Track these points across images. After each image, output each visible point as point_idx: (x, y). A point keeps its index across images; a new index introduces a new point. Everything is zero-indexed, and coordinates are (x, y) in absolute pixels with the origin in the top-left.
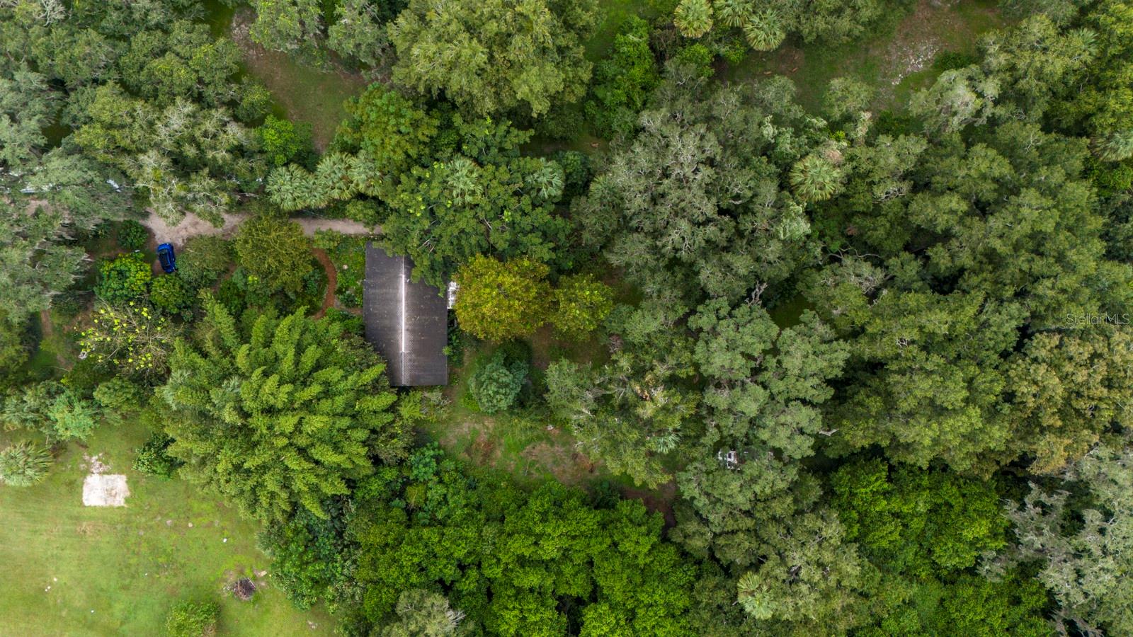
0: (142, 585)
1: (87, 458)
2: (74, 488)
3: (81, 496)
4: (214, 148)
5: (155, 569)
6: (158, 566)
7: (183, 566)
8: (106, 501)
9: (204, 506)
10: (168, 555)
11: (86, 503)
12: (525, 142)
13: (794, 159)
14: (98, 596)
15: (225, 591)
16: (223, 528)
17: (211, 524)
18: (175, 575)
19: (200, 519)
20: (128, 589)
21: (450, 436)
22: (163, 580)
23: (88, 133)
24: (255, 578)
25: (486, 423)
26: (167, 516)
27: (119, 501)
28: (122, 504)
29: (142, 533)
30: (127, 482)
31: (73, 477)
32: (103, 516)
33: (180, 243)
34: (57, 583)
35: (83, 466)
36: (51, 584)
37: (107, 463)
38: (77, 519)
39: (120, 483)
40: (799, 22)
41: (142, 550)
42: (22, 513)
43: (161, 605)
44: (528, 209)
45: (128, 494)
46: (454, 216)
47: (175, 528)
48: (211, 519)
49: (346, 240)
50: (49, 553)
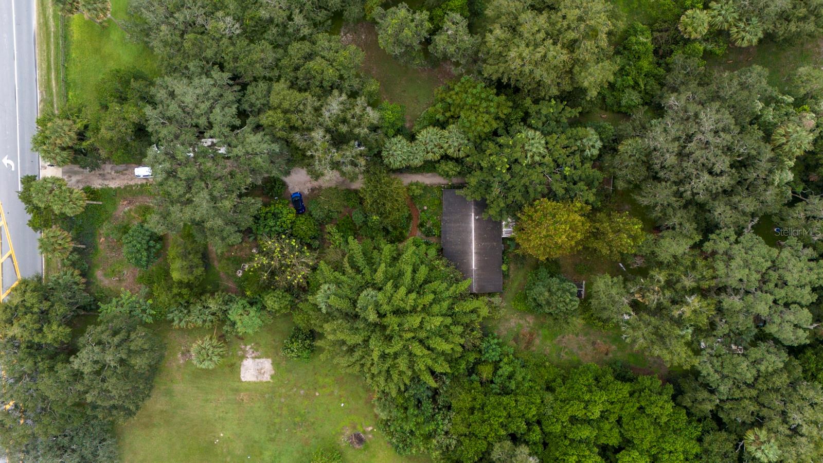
0: (284, 437)
1: (243, 347)
2: (234, 368)
3: (239, 373)
4: (359, 125)
5: (292, 426)
6: (295, 424)
7: (313, 423)
8: (257, 377)
9: (327, 380)
10: (302, 416)
11: (243, 379)
12: (575, 116)
13: (775, 125)
14: (253, 446)
15: (343, 441)
16: (341, 396)
17: (332, 393)
18: (307, 430)
19: (324, 390)
20: (274, 441)
21: (502, 328)
22: (299, 434)
23: (272, 117)
24: (365, 432)
25: (528, 319)
26: (301, 388)
27: (267, 378)
28: (269, 379)
29: (283, 400)
30: (272, 364)
31: (233, 361)
32: (255, 389)
33: (306, 192)
34: (223, 437)
35: (240, 353)
36: (218, 438)
37: (257, 351)
38: (236, 391)
39: (267, 364)
40: (775, 26)
41: (284, 413)
42: (197, 387)
43: (298, 452)
44: (579, 165)
45: (273, 372)
46: (527, 171)
47: (306, 396)
48: (332, 389)
49: (426, 188)
50: (217, 416)
